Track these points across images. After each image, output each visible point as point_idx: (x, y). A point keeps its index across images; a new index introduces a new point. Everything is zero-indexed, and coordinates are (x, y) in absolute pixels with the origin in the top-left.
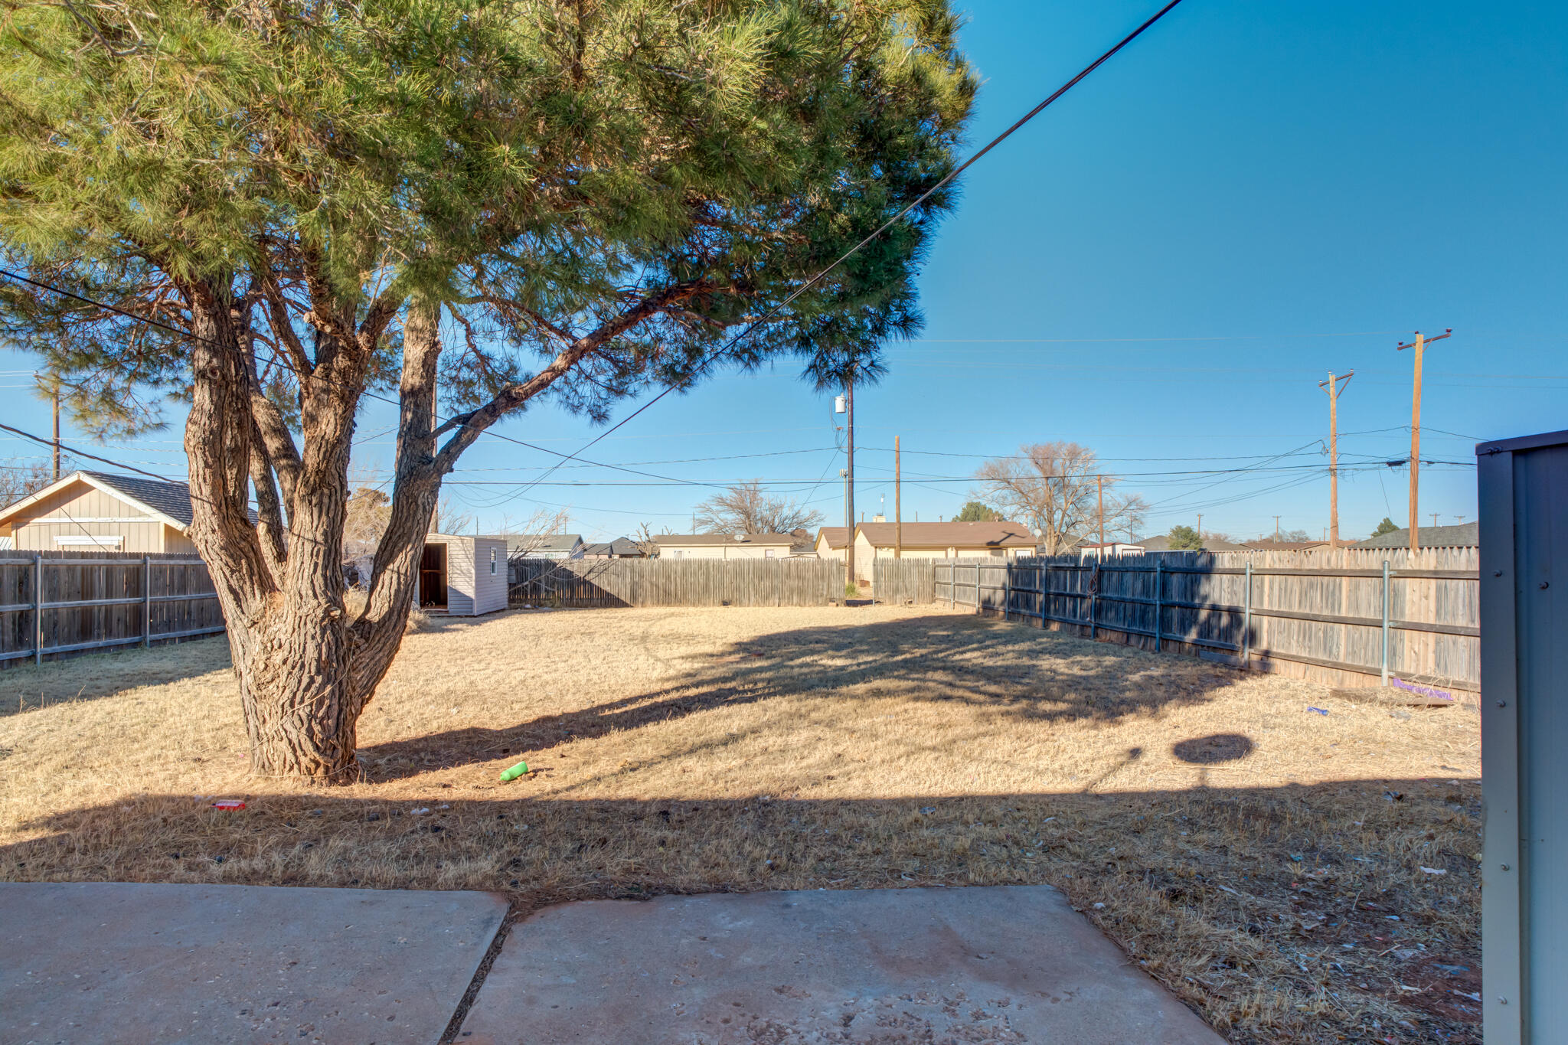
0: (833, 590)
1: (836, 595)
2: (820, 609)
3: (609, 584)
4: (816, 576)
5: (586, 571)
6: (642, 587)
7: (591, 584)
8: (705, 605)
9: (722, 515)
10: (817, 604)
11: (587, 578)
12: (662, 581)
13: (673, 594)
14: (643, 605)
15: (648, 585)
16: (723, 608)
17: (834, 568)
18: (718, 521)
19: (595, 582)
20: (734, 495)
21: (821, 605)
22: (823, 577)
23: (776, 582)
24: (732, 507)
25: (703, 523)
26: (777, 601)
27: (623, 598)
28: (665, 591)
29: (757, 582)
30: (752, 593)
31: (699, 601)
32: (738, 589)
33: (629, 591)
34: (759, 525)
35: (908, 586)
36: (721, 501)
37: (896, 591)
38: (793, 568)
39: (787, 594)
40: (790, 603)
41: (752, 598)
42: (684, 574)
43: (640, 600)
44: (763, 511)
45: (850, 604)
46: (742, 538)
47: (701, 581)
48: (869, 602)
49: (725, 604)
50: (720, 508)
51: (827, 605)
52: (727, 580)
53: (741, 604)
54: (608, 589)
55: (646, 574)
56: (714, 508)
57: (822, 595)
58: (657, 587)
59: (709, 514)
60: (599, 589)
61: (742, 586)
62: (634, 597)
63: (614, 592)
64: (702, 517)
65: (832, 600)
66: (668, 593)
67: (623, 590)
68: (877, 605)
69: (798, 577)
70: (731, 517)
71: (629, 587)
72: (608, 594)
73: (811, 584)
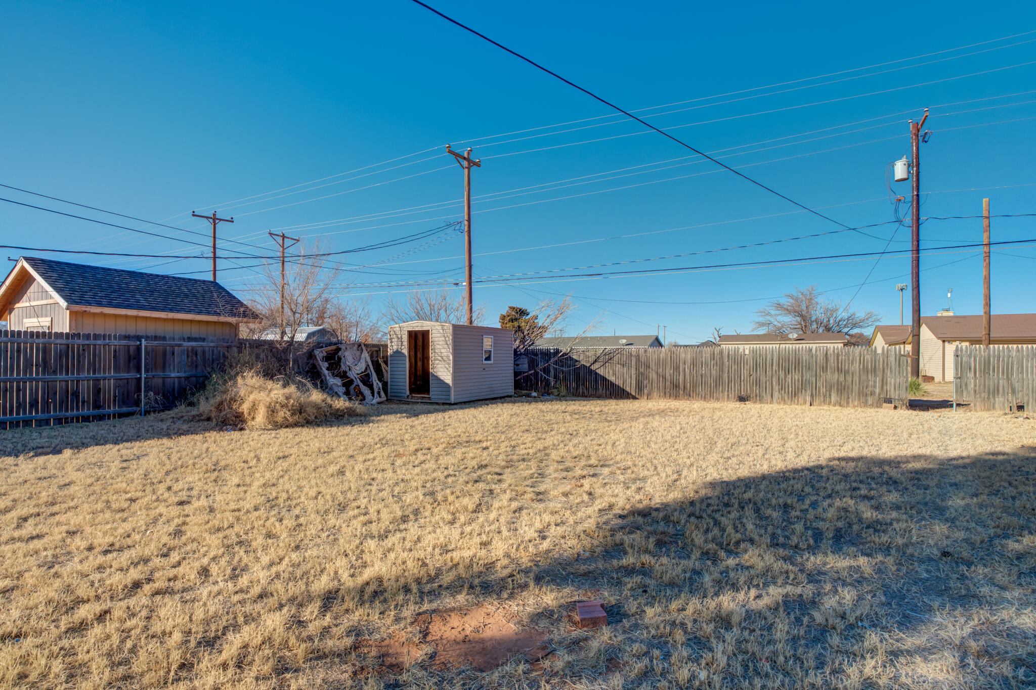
0: (890, 388)
1: (893, 395)
2: (871, 412)
3: (614, 374)
4: (865, 370)
5: (591, 360)
6: (647, 378)
7: (596, 373)
8: (718, 399)
9: (780, 318)
10: (866, 404)
11: (593, 368)
12: (669, 372)
13: (681, 386)
14: (649, 397)
15: (655, 376)
16: (738, 404)
17: (892, 359)
18: (776, 323)
19: (601, 372)
20: (792, 301)
21: (872, 406)
22: (874, 370)
23: (808, 376)
24: (788, 311)
25: (761, 325)
26: (808, 399)
27: (628, 389)
28: (672, 383)
29: (782, 374)
30: (776, 388)
31: (712, 396)
32: (758, 383)
33: (634, 382)
34: (814, 326)
35: (1017, 386)
36: (779, 306)
37: (994, 392)
38: (832, 359)
39: (823, 390)
40: (826, 400)
41: (776, 394)
42: (694, 364)
43: (646, 391)
44: (818, 313)
45: (915, 405)
46: (795, 336)
47: (714, 373)
48: (944, 404)
49: (742, 399)
50: (777, 312)
51: (879, 406)
52: (745, 373)
53: (761, 400)
54: (612, 379)
55: (653, 365)
56: (773, 312)
57: (873, 394)
58: (664, 378)
59: (768, 318)
60: (604, 379)
61: (763, 379)
62: (640, 388)
63: (619, 382)
64: (761, 320)
65: (889, 401)
66: (676, 386)
67: (628, 380)
68: (961, 410)
69: (839, 370)
70: (788, 320)
71: (634, 377)
72: (612, 384)
73: (856, 378)
